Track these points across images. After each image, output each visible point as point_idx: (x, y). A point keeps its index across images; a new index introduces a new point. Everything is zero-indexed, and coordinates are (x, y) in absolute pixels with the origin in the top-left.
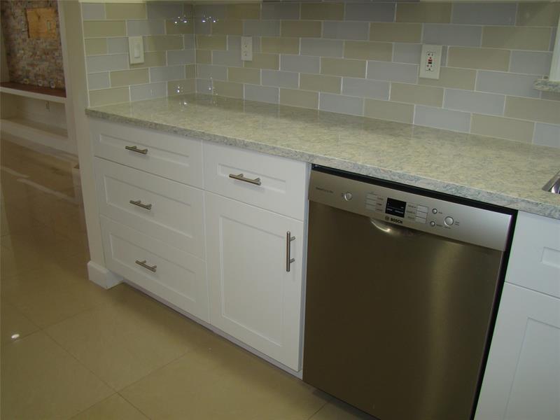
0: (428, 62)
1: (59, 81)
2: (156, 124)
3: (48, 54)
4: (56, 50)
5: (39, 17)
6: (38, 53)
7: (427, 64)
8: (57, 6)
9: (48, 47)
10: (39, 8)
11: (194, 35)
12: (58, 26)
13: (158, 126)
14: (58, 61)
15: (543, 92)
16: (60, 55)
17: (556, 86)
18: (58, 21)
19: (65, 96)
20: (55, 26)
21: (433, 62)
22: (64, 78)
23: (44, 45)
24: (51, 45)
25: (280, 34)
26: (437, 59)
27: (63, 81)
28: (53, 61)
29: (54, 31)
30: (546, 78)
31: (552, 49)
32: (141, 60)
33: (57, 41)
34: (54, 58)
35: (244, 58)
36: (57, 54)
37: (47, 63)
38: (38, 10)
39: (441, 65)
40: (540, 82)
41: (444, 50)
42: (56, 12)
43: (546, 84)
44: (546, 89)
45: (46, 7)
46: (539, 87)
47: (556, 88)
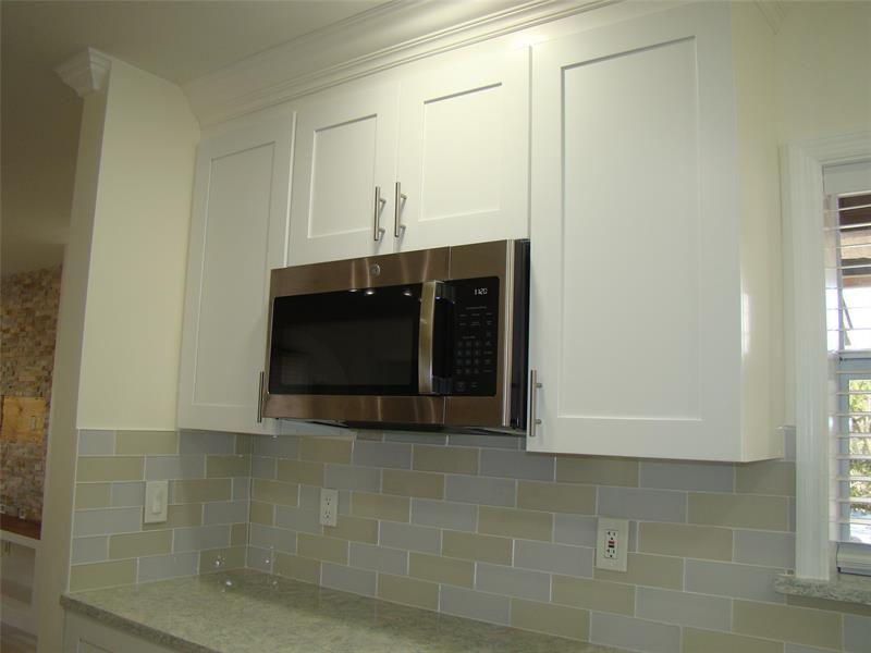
0: (608, 544)
1: (34, 510)
2: (173, 638)
3: (24, 466)
4: (38, 461)
5: (21, 410)
6: (9, 462)
7: (607, 548)
8: (50, 396)
9: (26, 455)
10: (23, 395)
11: (250, 478)
12: (46, 426)
13: (175, 642)
14: (37, 479)
15: (789, 595)
16: (42, 470)
17: (809, 587)
18: (47, 418)
19: (38, 537)
20: (42, 426)
21: (616, 545)
22: (42, 505)
23: (21, 450)
24: (31, 452)
25: (381, 489)
26: (622, 541)
27: (40, 511)
28: (30, 477)
29: (39, 432)
30: (792, 572)
31: (793, 528)
32: (163, 517)
33: (39, 447)
34: (31, 473)
35: (323, 521)
36: (37, 467)
37: (20, 480)
38: (21, 400)
39: (629, 550)
40: (782, 580)
41: (632, 527)
42: (48, 405)
43: (791, 583)
44: (793, 591)
45: (34, 395)
46: (782, 588)
47: (808, 590)
